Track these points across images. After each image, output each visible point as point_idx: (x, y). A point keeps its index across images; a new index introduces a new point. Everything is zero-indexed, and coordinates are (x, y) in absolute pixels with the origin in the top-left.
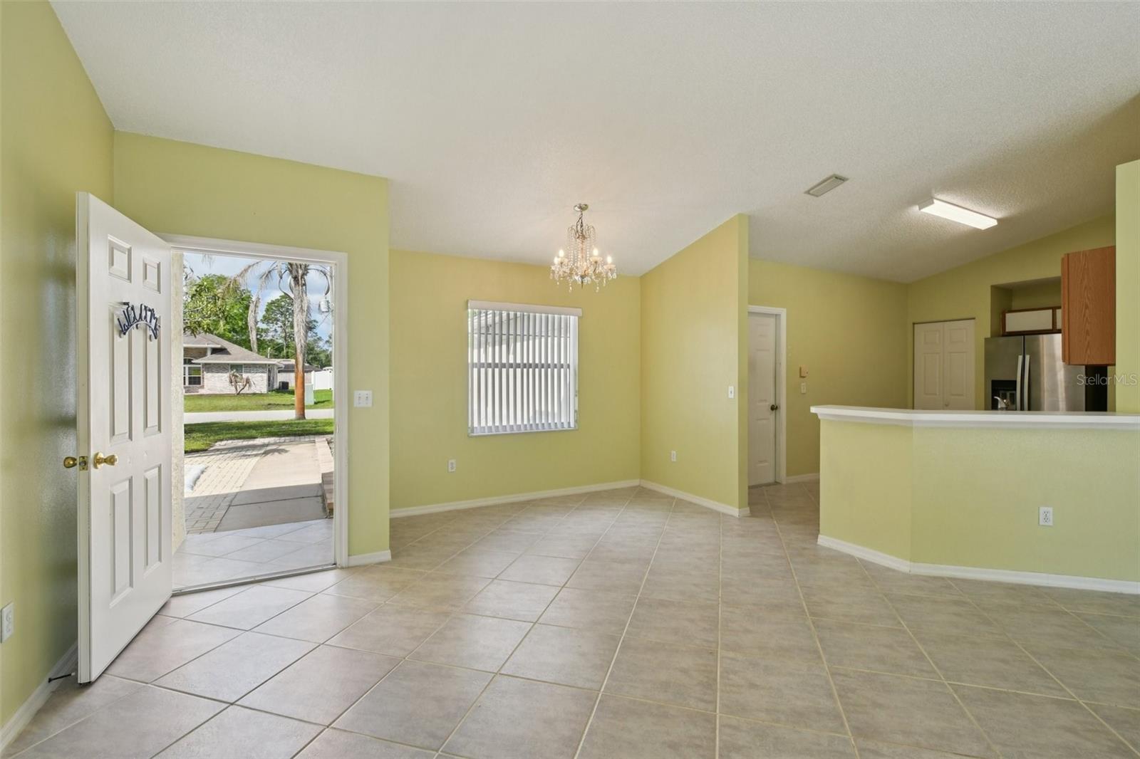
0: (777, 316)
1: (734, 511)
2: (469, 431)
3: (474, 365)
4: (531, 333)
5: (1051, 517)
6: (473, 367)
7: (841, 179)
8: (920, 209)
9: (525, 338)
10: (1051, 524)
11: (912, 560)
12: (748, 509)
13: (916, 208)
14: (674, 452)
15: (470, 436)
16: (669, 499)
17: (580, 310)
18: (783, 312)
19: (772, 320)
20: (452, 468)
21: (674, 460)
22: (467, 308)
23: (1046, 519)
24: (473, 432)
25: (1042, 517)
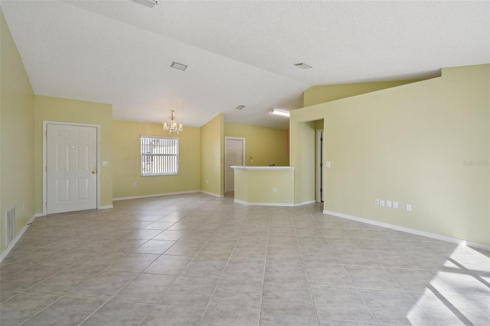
0: (243, 140)
1: (219, 196)
2: (141, 175)
3: (143, 155)
4: (163, 145)
5: (275, 190)
6: (142, 155)
7: (243, 107)
8: (272, 113)
9: (161, 146)
10: (275, 192)
11: (248, 202)
12: (223, 195)
13: (271, 112)
14: (207, 181)
15: (142, 176)
16: (210, 196)
17: (179, 138)
18: (244, 139)
19: (241, 142)
20: (135, 186)
21: (207, 183)
22: (140, 138)
23: (275, 191)
24: (142, 175)
25: (274, 190)
